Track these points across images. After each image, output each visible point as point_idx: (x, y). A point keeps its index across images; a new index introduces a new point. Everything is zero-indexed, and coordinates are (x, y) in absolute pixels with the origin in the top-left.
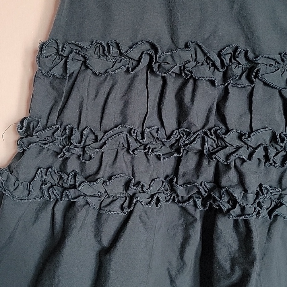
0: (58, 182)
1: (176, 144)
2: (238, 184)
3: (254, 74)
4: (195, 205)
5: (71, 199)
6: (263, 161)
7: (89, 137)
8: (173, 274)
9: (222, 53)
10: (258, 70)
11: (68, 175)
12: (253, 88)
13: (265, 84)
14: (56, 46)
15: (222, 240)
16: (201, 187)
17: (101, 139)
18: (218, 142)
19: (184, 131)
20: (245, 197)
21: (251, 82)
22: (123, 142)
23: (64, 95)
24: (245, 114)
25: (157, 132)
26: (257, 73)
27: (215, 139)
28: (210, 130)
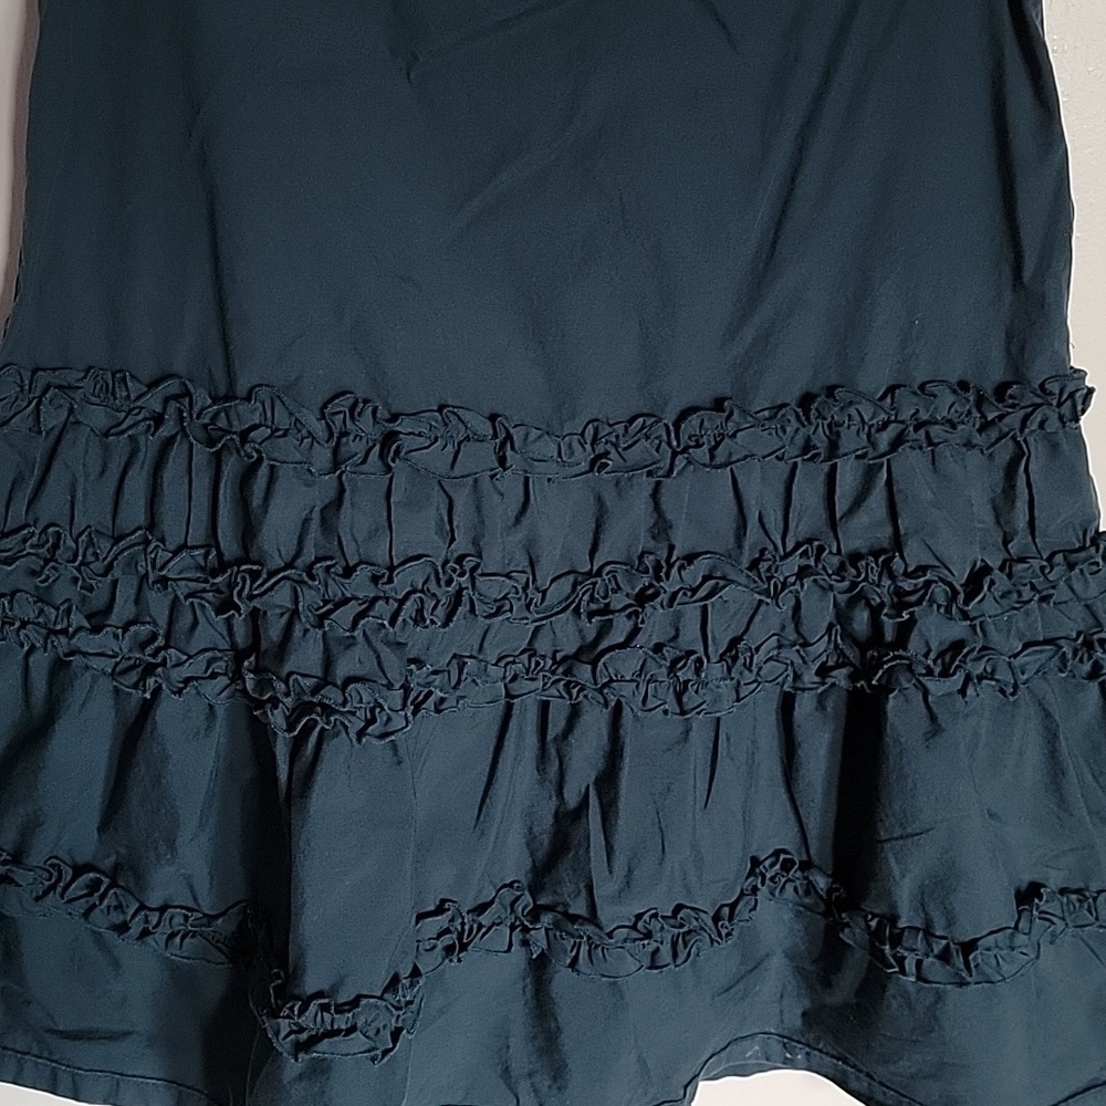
0: (36, 618)
3: (392, 454)
5: (62, 656)
9: (327, 411)
10: (398, 447)
11: (57, 609)
12: (391, 479)
17: (104, 559)
21: (388, 468)
26: (397, 452)
28: (309, 570)
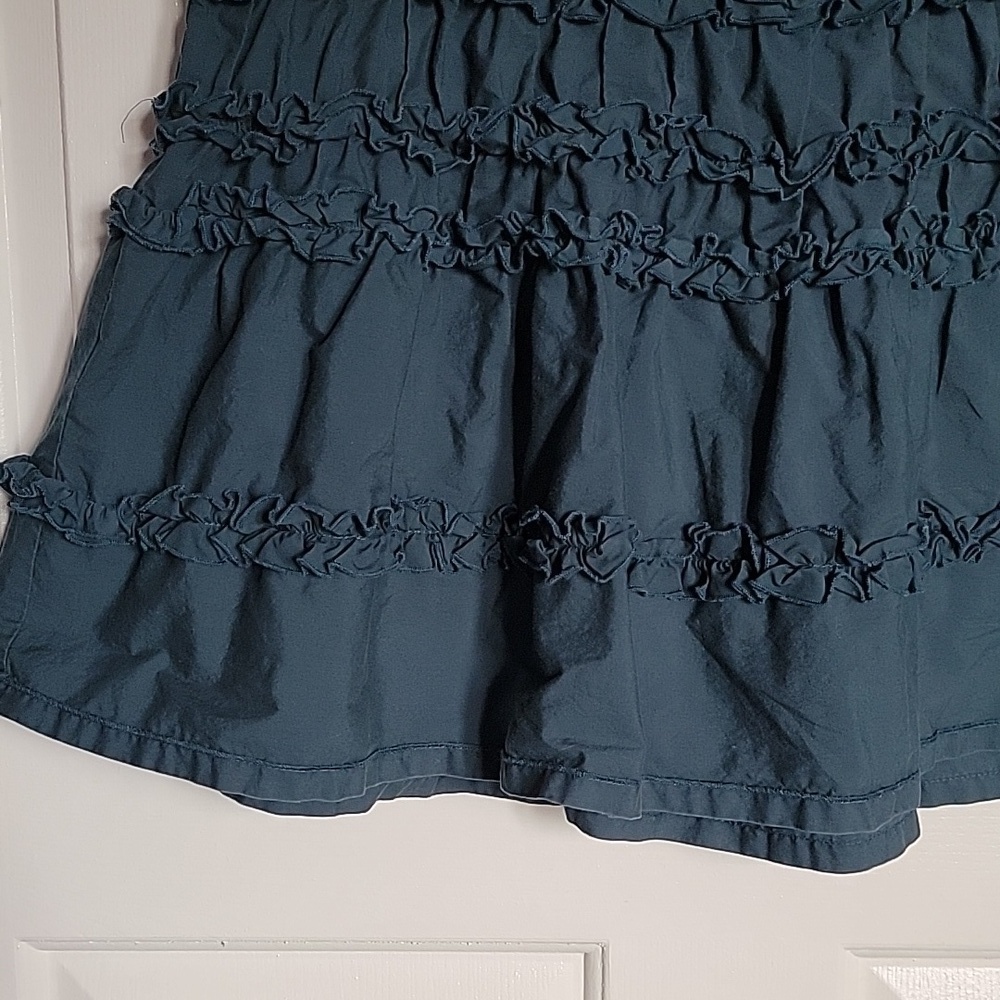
1: (462, 138)
2: (576, 206)
4: (500, 266)
6: (624, 165)
7: (292, 113)
8: (459, 419)
12: (605, 22)
13: (629, 16)
15: (547, 321)
16: (508, 222)
18: (539, 127)
19: (478, 111)
20: (584, 225)
22: (357, 121)
24: (591, 74)
25: (426, 115)
27: (534, 121)
28: (524, 104)
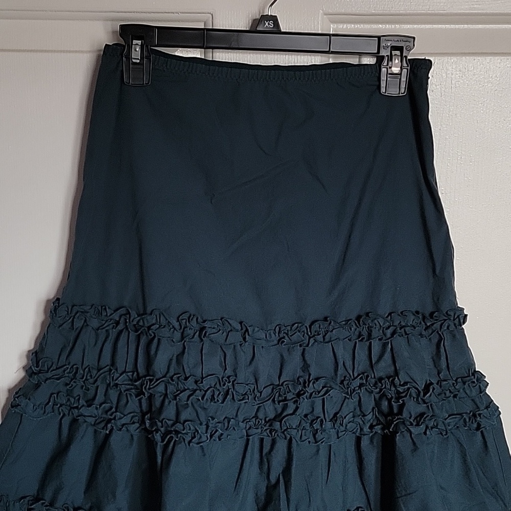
0: (66, 403)
3: (203, 334)
5: (75, 417)
9: (180, 319)
10: (206, 332)
11: (75, 399)
12: (203, 344)
14: (66, 309)
17: (94, 377)
21: (202, 340)
23: (71, 342)
26: (205, 334)
28: (172, 378)
